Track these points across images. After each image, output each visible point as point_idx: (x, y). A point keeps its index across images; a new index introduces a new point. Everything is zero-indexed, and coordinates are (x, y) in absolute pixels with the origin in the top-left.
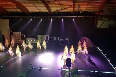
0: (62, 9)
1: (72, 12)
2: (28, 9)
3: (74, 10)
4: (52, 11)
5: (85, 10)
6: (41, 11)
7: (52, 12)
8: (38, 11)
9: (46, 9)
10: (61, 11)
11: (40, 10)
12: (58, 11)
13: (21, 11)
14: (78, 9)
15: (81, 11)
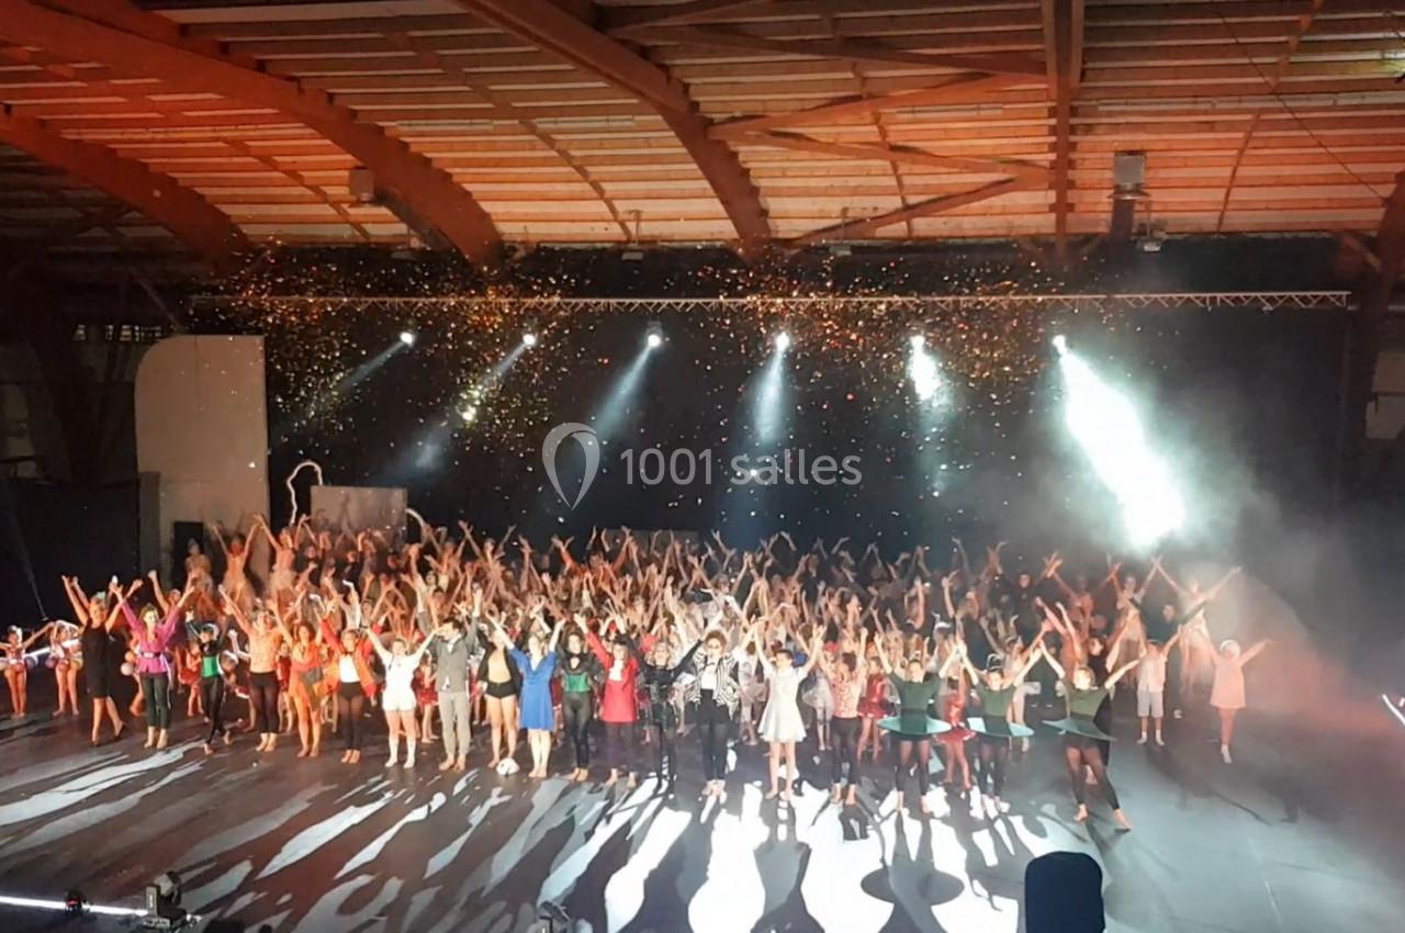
0: (909, 211)
1: (1035, 239)
2: (486, 206)
3: (1060, 222)
4: (785, 228)
5: (1208, 221)
6: (648, 229)
7: (788, 243)
8: (615, 231)
9: (716, 206)
10: (898, 229)
11: (638, 216)
12: (852, 224)
13: (402, 228)
14: (1122, 210)
15: (1159, 225)
